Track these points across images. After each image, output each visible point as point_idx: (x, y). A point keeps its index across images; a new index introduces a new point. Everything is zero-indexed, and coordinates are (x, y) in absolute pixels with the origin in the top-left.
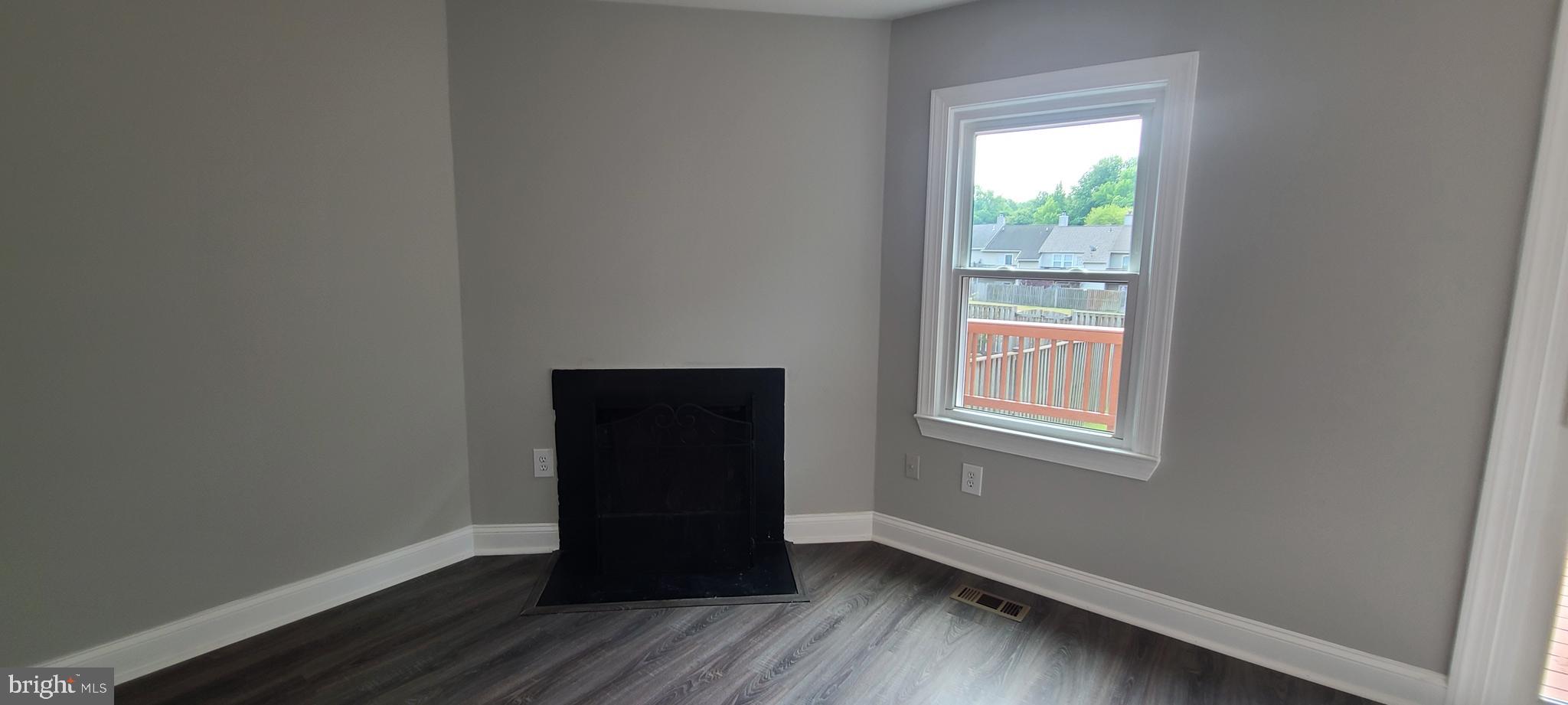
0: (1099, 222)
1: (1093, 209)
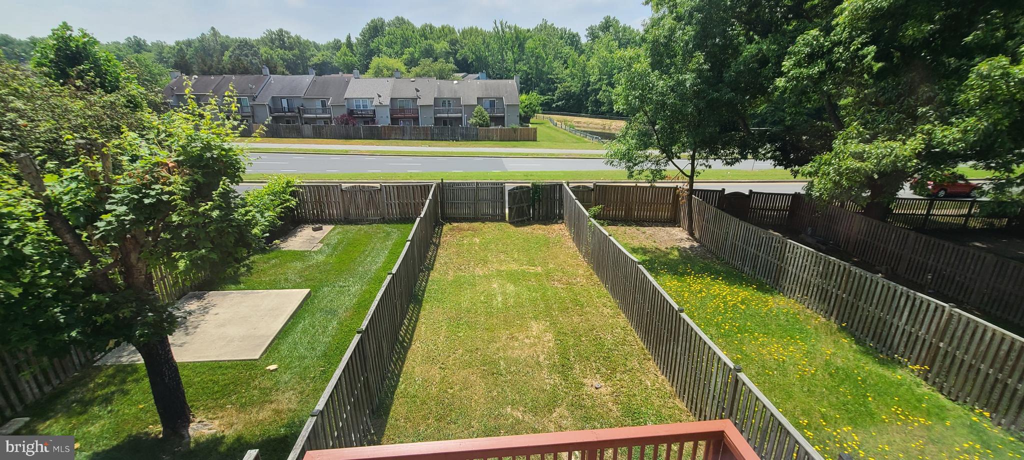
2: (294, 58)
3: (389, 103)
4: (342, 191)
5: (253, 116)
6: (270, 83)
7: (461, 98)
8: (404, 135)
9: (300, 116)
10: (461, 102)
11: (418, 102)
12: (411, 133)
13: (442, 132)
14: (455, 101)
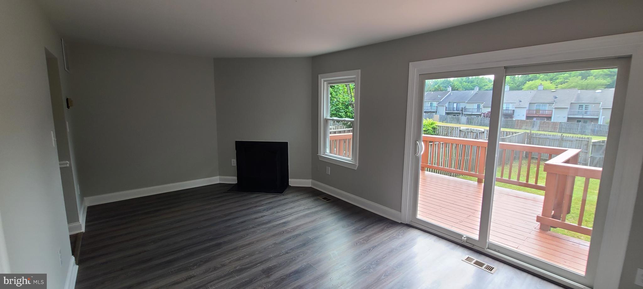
0: (530, 88)
1: (527, 82)
3: (527, 106)
4: (460, 130)
5: (436, 112)
6: (450, 95)
7: (601, 103)
8: (533, 127)
9: (462, 113)
10: (600, 106)
11: (554, 106)
12: (540, 126)
13: (571, 127)
14: (594, 105)
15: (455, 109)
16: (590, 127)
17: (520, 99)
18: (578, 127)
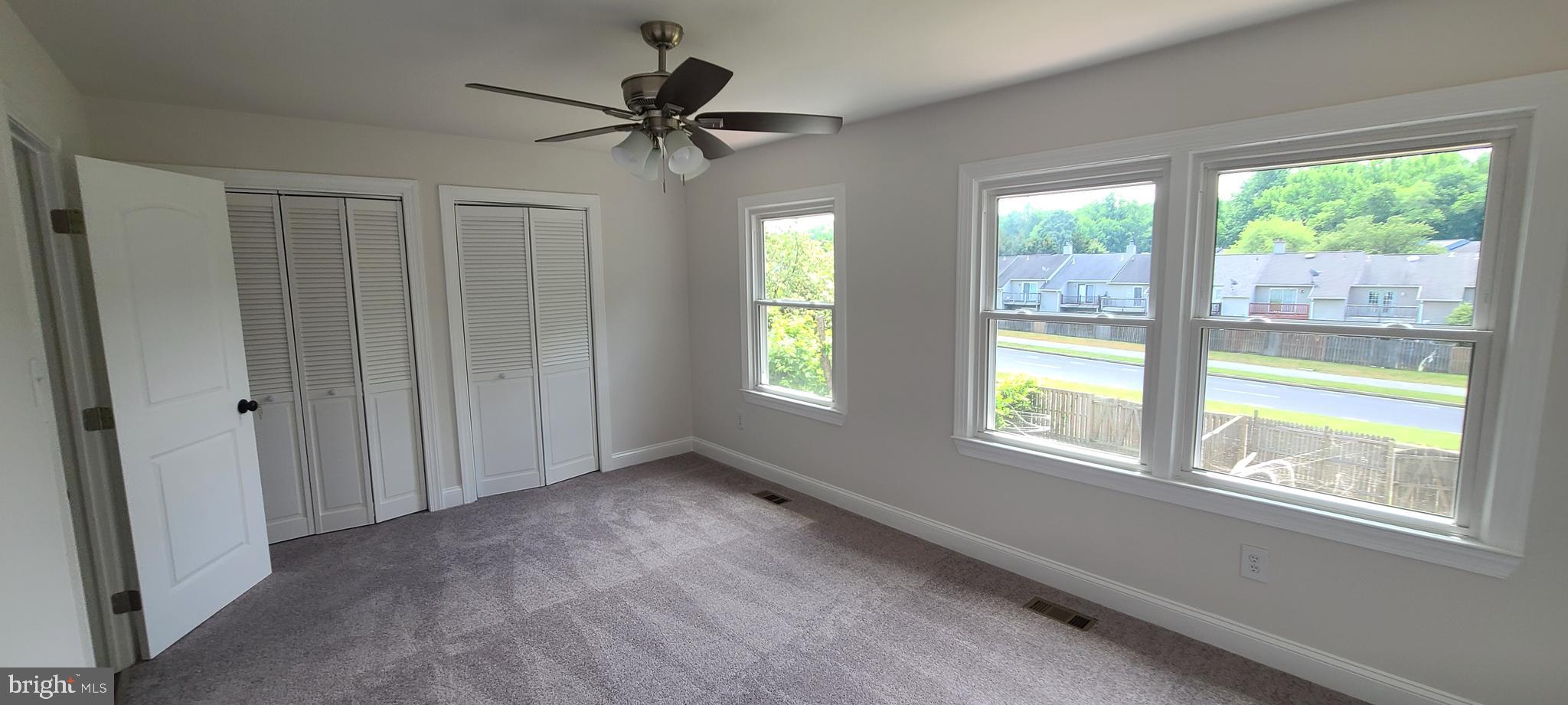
2: (1123, 230)
3: (1249, 292)
4: (1093, 402)
5: (1039, 306)
6: (1070, 263)
7: (1421, 287)
8: (1267, 347)
9: (1100, 308)
10: (1418, 296)
11: (1313, 294)
12: (1282, 345)
13: (1352, 349)
14: (1403, 294)
15: (1083, 300)
16: (1398, 349)
17: (1232, 278)
18: (1369, 348)
